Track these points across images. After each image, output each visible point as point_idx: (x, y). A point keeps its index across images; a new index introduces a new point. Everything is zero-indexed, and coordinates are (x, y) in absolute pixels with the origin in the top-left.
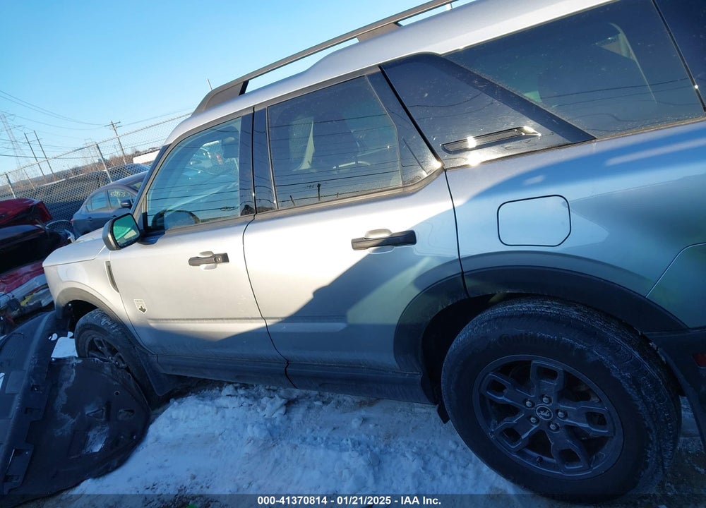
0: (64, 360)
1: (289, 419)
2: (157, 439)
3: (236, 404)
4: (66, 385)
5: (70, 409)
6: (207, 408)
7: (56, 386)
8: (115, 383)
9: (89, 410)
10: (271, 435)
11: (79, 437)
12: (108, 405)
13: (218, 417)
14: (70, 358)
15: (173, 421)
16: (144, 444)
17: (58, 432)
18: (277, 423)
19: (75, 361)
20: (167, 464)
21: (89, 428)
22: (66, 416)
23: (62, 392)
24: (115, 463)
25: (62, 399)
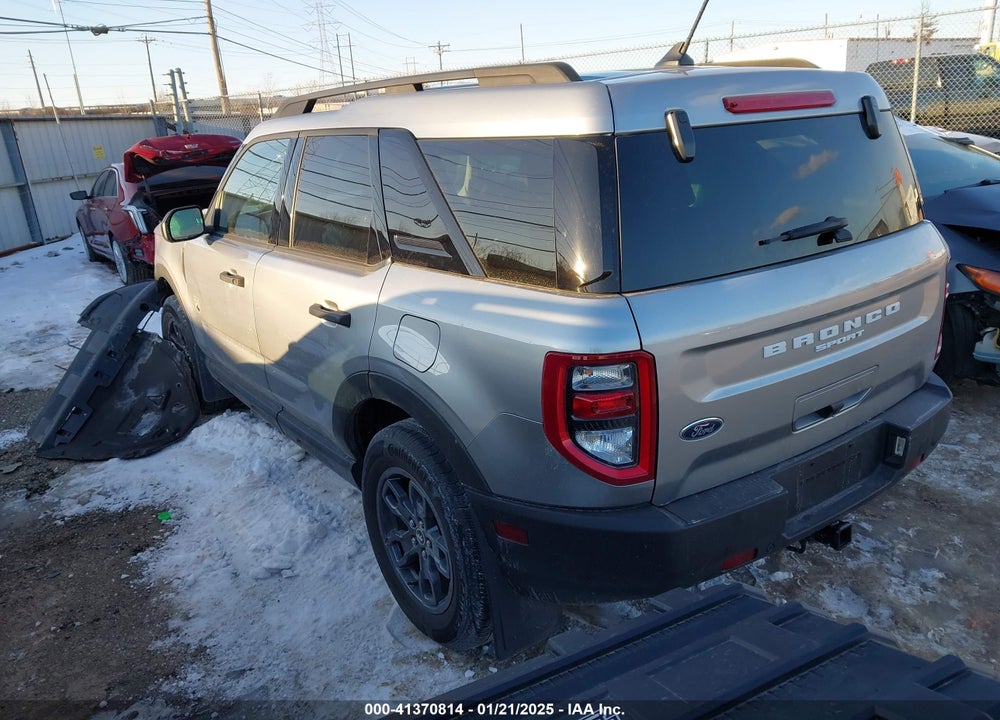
0: (148, 334)
1: (300, 467)
2: (192, 444)
3: (267, 435)
4: (141, 361)
5: (136, 386)
6: (243, 430)
7: (133, 358)
8: (181, 374)
9: (152, 393)
10: (270, 476)
11: (133, 416)
12: (169, 393)
13: (247, 443)
14: (155, 335)
15: (212, 431)
16: (180, 444)
17: (119, 405)
18: (285, 467)
19: (156, 339)
20: (181, 469)
21: (146, 410)
22: (131, 391)
23: (136, 367)
24: (144, 451)
25: (133, 374)
